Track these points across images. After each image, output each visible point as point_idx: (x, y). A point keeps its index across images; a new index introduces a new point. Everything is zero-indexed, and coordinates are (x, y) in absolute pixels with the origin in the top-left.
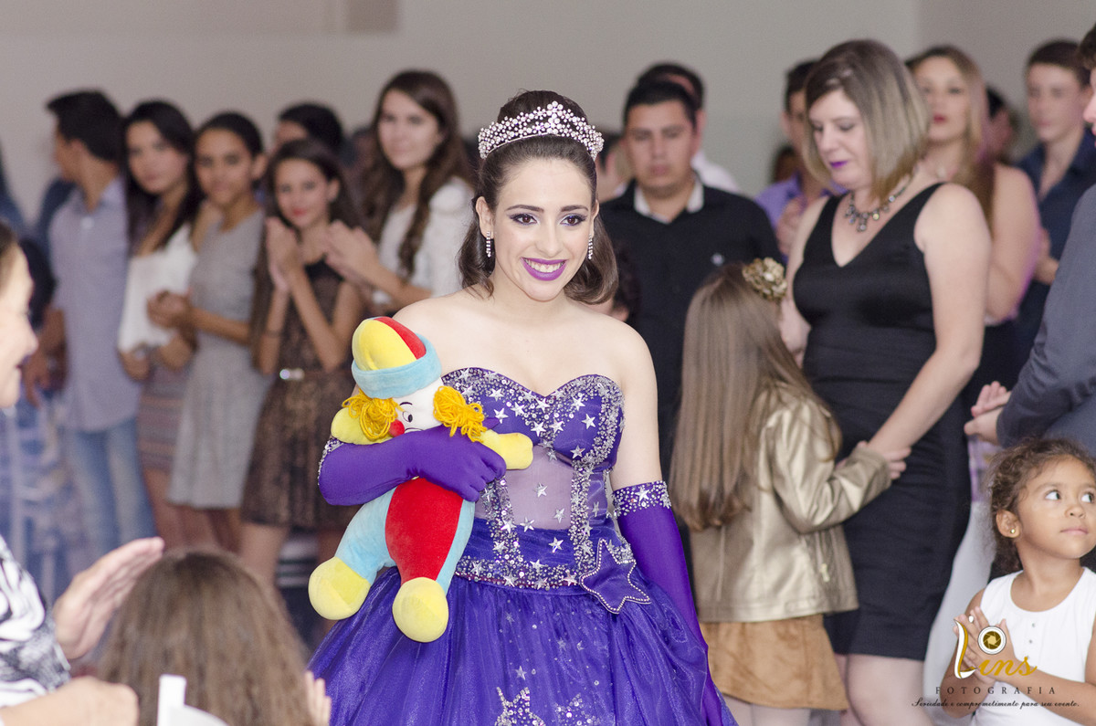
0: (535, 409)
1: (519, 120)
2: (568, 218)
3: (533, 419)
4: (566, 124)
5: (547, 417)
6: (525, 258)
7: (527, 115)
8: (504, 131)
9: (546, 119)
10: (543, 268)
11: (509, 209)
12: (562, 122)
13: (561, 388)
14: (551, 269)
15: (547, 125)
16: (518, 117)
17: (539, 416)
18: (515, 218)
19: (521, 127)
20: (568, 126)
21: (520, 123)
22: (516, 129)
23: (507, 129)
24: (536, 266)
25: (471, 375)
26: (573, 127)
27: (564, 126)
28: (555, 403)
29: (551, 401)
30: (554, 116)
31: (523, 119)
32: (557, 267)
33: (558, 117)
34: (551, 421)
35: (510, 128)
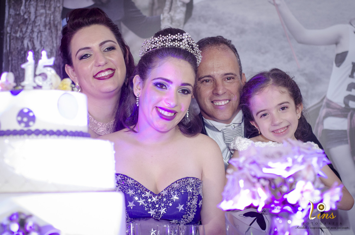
0: (151, 202)
1: (167, 38)
2: (182, 90)
3: (150, 207)
4: (190, 45)
5: (157, 206)
6: (157, 107)
7: (172, 36)
8: (158, 42)
9: (181, 40)
10: (166, 113)
11: (154, 79)
12: (188, 44)
13: (166, 189)
14: (170, 114)
15: (181, 43)
16: (167, 36)
17: (152, 206)
18: (156, 84)
19: (167, 41)
20: (191, 47)
21: (167, 39)
22: (165, 42)
23: (160, 41)
24: (162, 112)
25: (121, 179)
26: (193, 48)
27: (189, 46)
28: (162, 198)
29: (160, 197)
30: (185, 40)
31: (170, 37)
32: (173, 114)
33: (187, 41)
34: (159, 208)
35: (161, 41)
